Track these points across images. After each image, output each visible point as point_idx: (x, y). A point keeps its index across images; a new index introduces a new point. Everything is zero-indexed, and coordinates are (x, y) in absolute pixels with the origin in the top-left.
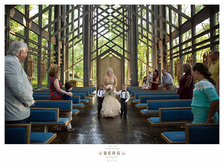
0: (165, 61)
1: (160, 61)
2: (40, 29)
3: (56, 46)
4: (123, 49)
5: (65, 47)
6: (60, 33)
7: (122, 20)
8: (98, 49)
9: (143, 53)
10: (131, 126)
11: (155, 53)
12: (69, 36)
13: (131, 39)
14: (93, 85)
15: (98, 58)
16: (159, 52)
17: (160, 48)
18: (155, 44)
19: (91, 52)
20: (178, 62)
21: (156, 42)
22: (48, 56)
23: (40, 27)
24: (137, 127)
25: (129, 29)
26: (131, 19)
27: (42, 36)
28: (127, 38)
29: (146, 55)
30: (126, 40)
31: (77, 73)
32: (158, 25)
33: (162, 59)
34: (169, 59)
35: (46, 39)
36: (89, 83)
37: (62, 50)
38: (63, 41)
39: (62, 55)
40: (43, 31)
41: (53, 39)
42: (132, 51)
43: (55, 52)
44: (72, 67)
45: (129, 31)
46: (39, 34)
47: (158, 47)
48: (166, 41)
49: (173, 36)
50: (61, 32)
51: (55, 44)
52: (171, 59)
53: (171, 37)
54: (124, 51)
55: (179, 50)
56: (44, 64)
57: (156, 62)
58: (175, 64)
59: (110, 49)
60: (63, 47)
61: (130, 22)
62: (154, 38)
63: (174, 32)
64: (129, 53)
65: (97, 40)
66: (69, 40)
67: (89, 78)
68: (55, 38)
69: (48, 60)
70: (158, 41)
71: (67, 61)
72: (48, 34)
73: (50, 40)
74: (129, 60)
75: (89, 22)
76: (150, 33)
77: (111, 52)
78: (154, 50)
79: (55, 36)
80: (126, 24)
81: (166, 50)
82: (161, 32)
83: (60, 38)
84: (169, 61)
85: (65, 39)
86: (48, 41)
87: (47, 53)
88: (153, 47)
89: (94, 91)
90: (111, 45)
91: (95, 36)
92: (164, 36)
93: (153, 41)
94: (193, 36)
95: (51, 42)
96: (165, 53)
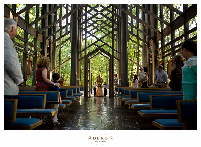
0: (156, 60)
1: (151, 60)
2: (27, 25)
3: (43, 44)
4: (113, 48)
5: (52, 45)
6: (47, 30)
7: (112, 19)
8: (86, 48)
9: (133, 55)
10: (121, 121)
11: (146, 53)
12: (56, 34)
13: (120, 38)
14: (81, 85)
15: (86, 58)
16: (150, 51)
17: (151, 47)
18: (146, 43)
19: (79, 51)
20: (171, 60)
21: (147, 41)
22: (34, 54)
23: (27, 23)
24: (128, 122)
25: (118, 28)
26: (121, 17)
27: (29, 32)
28: (116, 38)
29: (137, 57)
30: (116, 40)
31: (63, 77)
32: (149, 23)
33: (153, 59)
34: (161, 58)
35: (33, 35)
36: (77, 83)
37: (49, 49)
38: (49, 40)
39: (48, 54)
40: (30, 27)
41: (40, 37)
42: (122, 49)
43: (41, 50)
44: (59, 67)
45: (119, 29)
46: (26, 30)
47: (149, 46)
48: (158, 39)
49: (165, 33)
50: (49, 29)
51: (42, 42)
52: (163, 57)
53: (163, 34)
54: (113, 50)
55: (171, 48)
56: (29, 61)
57: (147, 62)
58: (167, 62)
59: (99, 48)
60: (50, 46)
61: (120, 21)
62: (144, 37)
63: (165, 29)
64: (119, 53)
65: (85, 39)
66: (56, 39)
67: (77, 78)
68: (42, 36)
69: (34, 57)
70: (149, 40)
71: (53, 61)
72: (35, 31)
73: (36, 37)
74: (118, 60)
75: (78, 20)
76: (141, 31)
77: (99, 51)
78: (145, 49)
79: (42, 34)
80: (115, 23)
81: (157, 49)
82: (152, 30)
83: (47, 36)
84: (161, 60)
85: (52, 37)
86: (35, 38)
87: (33, 50)
88: (143, 47)
89: (81, 91)
90: (100, 44)
91: (83, 35)
92: (156, 33)
93: (144, 40)
94: (186, 32)
95: (38, 39)
96: (156, 52)
